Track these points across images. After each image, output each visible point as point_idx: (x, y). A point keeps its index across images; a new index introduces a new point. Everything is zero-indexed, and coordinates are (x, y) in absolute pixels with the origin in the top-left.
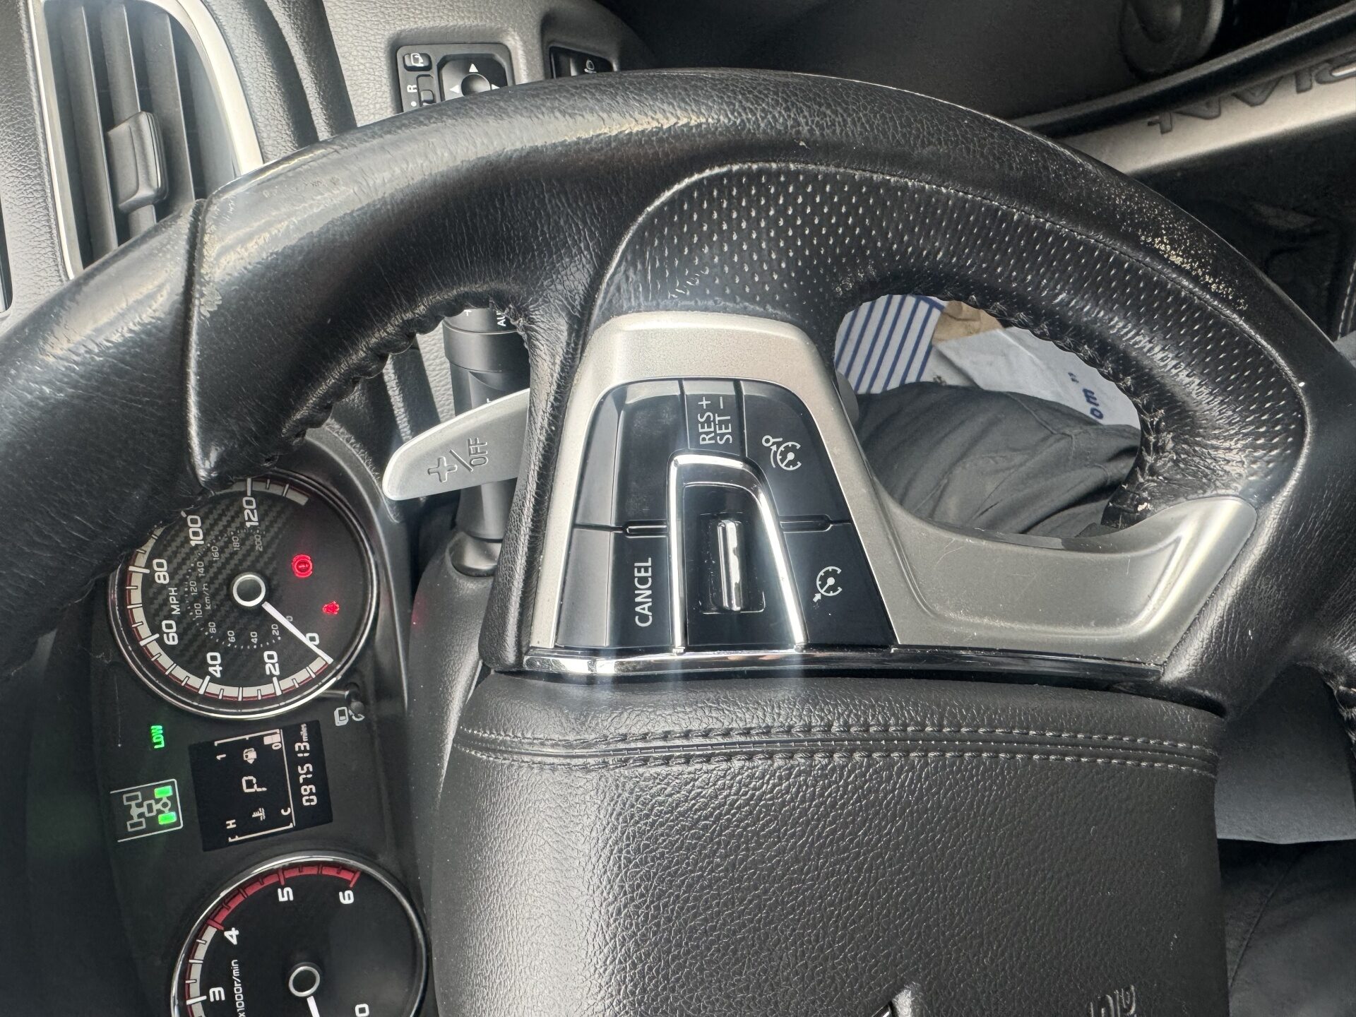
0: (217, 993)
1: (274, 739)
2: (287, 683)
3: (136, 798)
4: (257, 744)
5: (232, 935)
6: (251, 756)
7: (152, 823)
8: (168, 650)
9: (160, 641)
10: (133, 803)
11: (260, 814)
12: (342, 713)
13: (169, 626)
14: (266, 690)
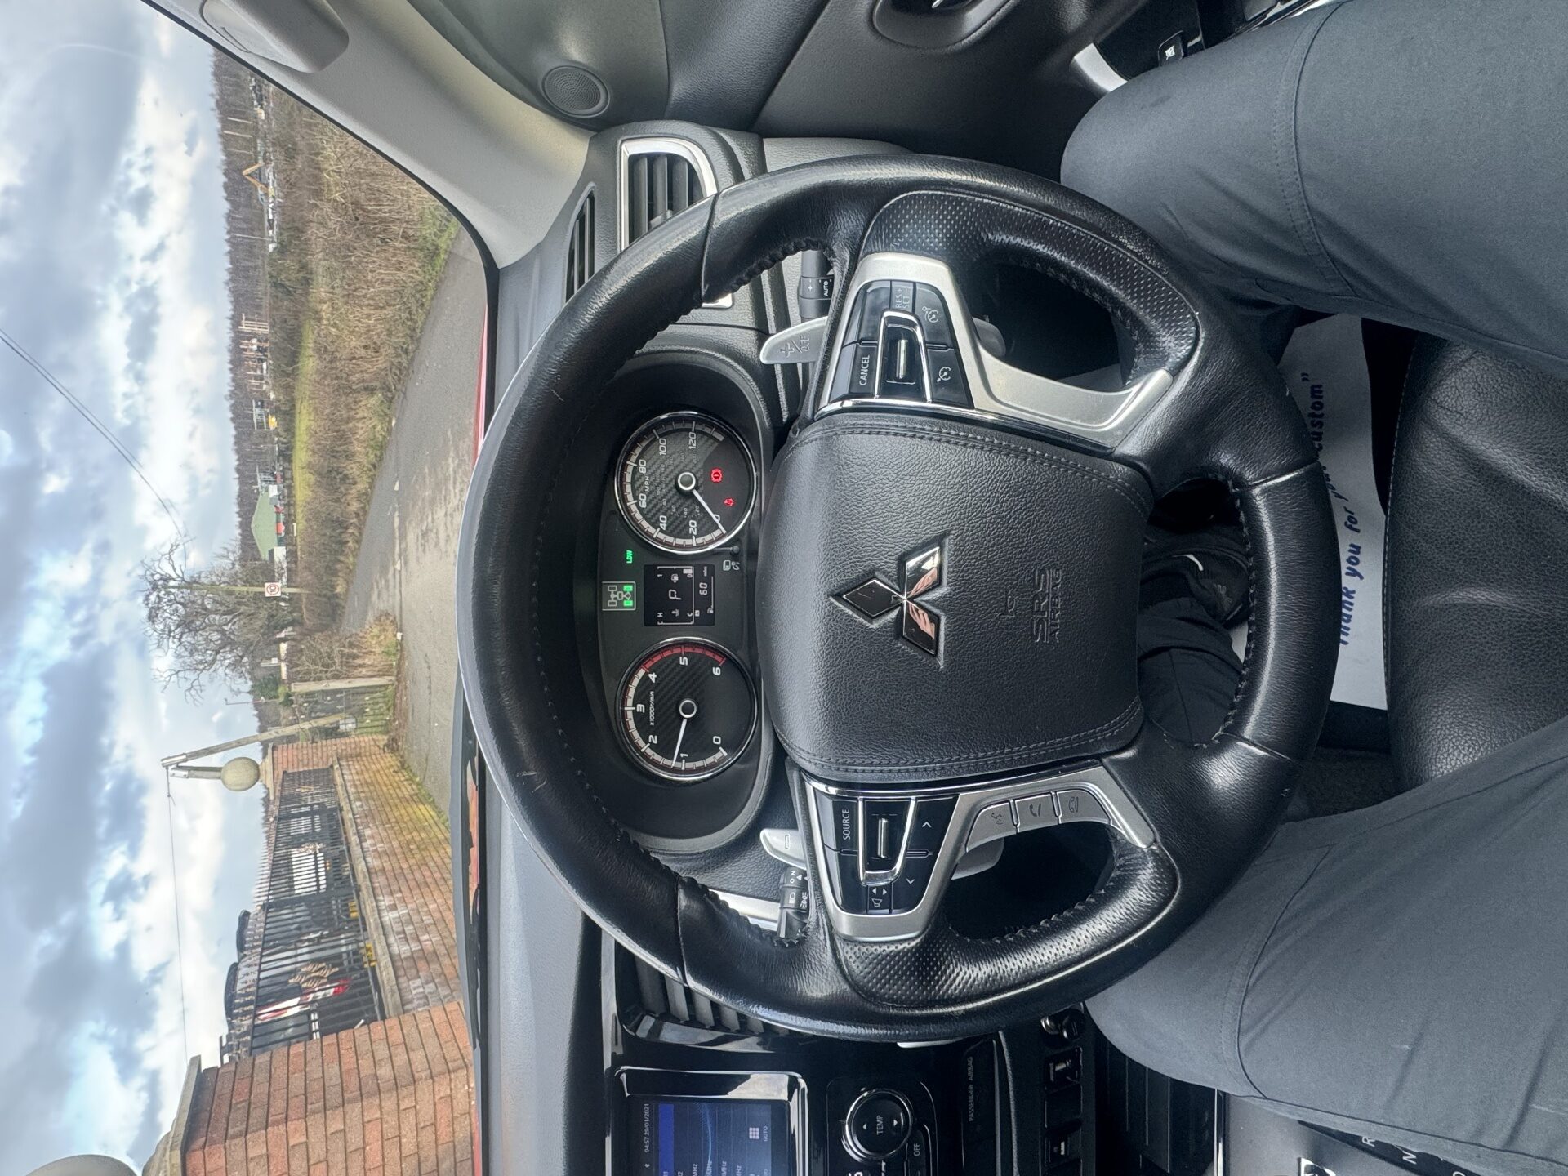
0: (641, 707)
1: (689, 572)
2: (700, 540)
3: (614, 588)
4: (680, 572)
5: (653, 677)
6: (675, 578)
7: (620, 603)
8: (641, 510)
9: (637, 504)
10: (612, 591)
11: (676, 612)
12: (727, 564)
13: (643, 497)
14: (688, 542)
